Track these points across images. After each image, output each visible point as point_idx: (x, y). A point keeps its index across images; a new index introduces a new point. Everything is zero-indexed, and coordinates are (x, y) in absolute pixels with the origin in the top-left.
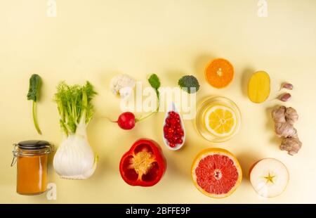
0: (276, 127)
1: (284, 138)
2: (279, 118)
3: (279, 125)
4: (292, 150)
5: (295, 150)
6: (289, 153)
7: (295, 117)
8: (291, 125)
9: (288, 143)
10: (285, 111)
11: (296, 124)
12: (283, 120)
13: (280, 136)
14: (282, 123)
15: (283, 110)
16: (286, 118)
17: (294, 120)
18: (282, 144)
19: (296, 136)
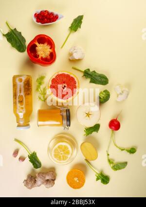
0: (43, 173)
1: (36, 177)
2: (48, 176)
3: (44, 175)
4: (27, 183)
6: (25, 180)
7: (48, 186)
8: (43, 183)
9: (32, 180)
10: (52, 180)
11: (43, 186)
12: (47, 178)
13: (37, 175)
14: (45, 177)
15: (53, 179)
16: (48, 180)
17: (47, 186)
18: (32, 176)
19: (36, 186)
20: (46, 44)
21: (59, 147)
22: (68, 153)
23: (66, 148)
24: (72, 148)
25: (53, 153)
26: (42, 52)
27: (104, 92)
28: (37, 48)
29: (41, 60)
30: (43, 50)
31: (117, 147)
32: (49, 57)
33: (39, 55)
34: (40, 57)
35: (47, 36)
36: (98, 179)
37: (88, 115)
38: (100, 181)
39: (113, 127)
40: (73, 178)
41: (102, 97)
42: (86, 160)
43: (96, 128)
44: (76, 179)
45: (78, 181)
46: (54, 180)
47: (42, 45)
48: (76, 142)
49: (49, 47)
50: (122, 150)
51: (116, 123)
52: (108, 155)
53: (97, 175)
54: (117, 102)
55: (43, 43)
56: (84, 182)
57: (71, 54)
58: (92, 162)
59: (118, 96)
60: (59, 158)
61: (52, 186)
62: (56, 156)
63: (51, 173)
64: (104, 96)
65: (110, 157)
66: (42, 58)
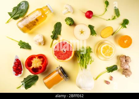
0: (121, 64)
1: (124, 69)
2: (123, 60)
4: (127, 75)
5: (128, 75)
6: (126, 76)
7: (130, 60)
8: (128, 64)
9: (126, 72)
11: (130, 64)
12: (124, 61)
13: (122, 68)
14: (124, 63)
16: (126, 61)
17: (130, 62)
18: (123, 72)
19: (130, 69)
20: (32, 61)
21: (104, 53)
22: (108, 47)
23: (104, 48)
24: (104, 44)
25: (108, 57)
26: (38, 64)
27: (66, 22)
28: (34, 68)
29: (43, 64)
30: (36, 63)
31: (104, 14)
32: (42, 59)
33: (40, 66)
34: (41, 65)
35: (26, 60)
36: (125, 27)
37: (82, 32)
38: (126, 26)
39: (91, 15)
40: (125, 43)
41: (70, 23)
42: (112, 35)
43: (91, 27)
44: (125, 42)
45: (127, 40)
46: (126, 57)
47: (33, 64)
48: (100, 41)
49: (34, 59)
50: (106, 10)
51: (88, 14)
52: (109, 19)
53: (123, 27)
54: (73, 12)
55: (31, 63)
56: (127, 36)
57: (40, 44)
58: (114, 30)
59: (70, 12)
60: (111, 53)
61: (130, 58)
62: (110, 55)
63: (121, 58)
64: (69, 22)
65: (111, 18)
66: (42, 64)
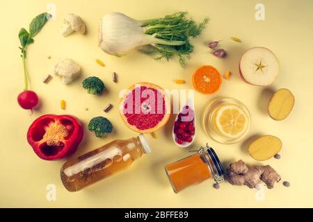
26: (57, 137)
28: (48, 143)
29: (70, 139)
30: (54, 134)
32: (68, 127)
33: (61, 143)
34: (64, 141)
47: (45, 135)
49: (51, 124)
66: (66, 138)
